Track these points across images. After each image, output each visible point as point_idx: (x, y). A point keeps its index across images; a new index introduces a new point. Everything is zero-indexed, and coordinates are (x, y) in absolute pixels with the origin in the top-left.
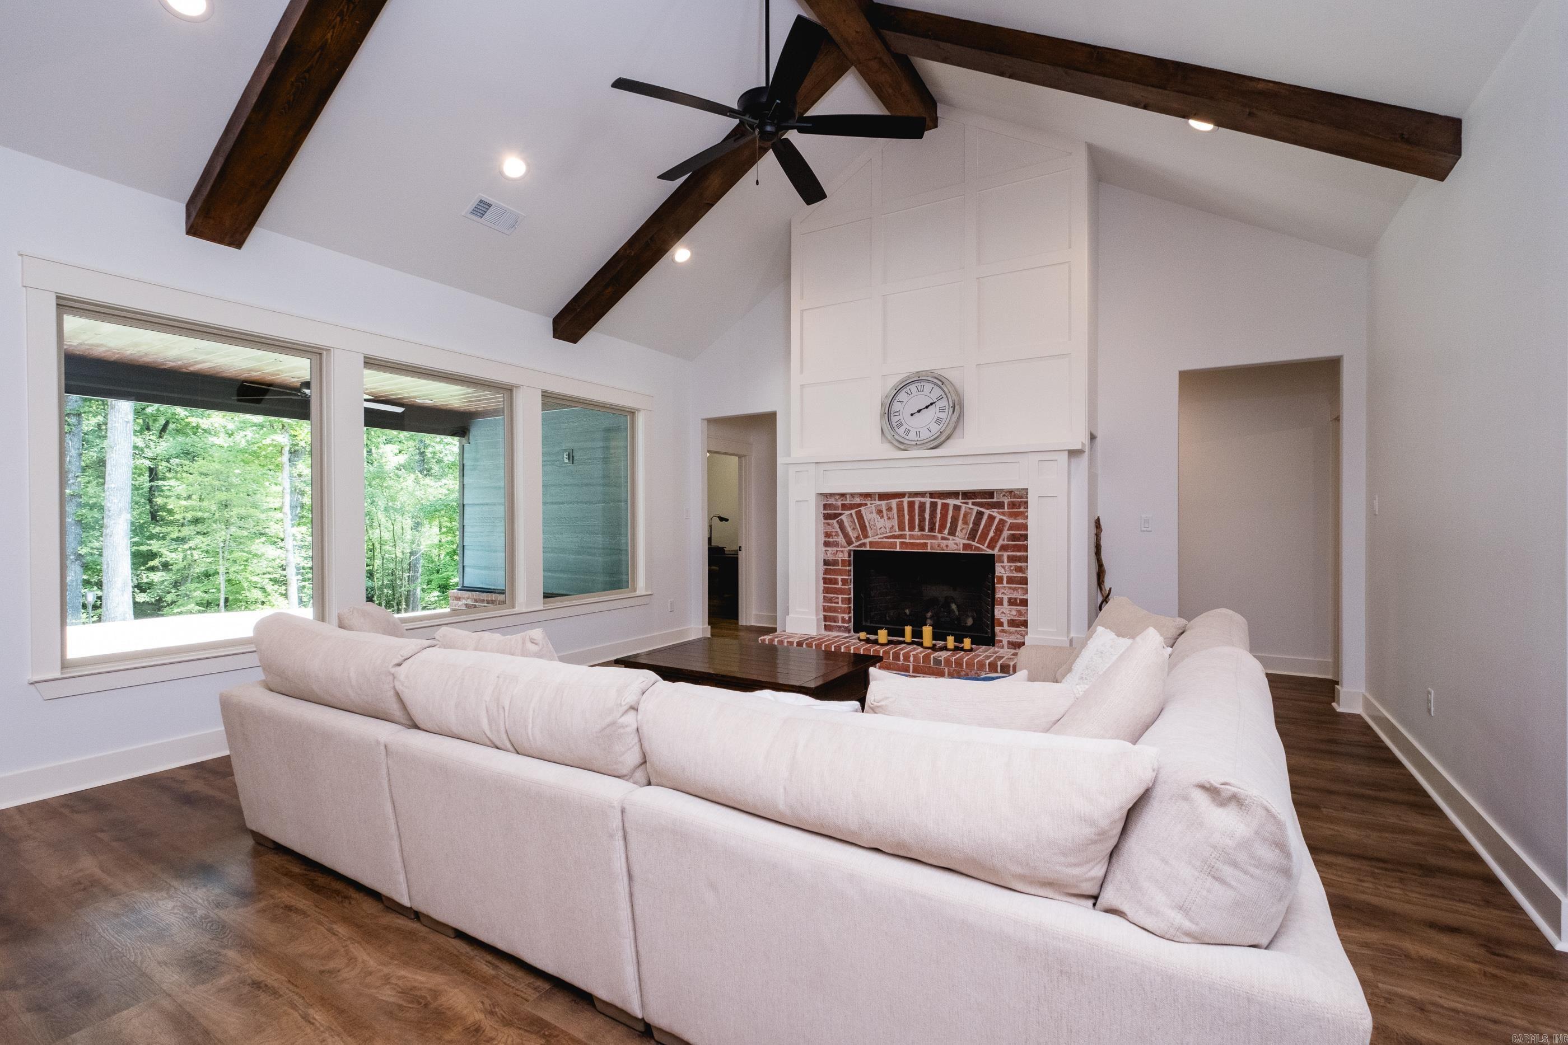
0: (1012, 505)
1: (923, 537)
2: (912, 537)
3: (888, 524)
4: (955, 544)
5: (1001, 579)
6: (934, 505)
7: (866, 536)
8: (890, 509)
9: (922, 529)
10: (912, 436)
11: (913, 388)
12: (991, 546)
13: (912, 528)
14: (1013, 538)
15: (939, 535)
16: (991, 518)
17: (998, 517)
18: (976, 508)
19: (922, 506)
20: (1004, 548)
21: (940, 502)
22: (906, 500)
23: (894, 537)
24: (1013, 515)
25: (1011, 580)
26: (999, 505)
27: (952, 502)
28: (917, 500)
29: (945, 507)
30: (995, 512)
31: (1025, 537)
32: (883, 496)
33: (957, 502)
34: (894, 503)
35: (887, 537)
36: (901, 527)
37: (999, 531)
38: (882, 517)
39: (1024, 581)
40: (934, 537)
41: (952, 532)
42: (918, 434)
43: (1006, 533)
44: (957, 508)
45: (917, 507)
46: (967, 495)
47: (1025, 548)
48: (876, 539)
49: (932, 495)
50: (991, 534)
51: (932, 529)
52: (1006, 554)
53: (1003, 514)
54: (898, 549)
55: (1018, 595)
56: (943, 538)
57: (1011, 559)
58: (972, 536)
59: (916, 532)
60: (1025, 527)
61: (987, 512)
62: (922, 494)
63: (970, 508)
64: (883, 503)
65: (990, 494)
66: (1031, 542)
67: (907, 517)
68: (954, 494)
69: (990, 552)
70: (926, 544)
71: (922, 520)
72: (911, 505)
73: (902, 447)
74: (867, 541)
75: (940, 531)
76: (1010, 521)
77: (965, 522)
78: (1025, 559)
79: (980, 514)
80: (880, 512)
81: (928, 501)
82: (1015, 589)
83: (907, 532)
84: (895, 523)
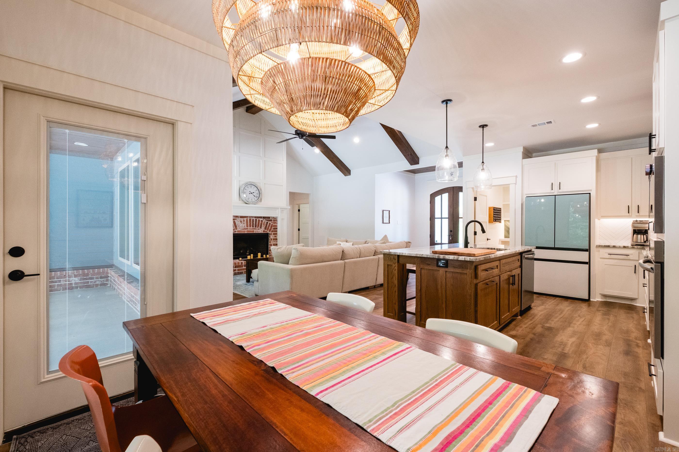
0: (274, 221)
1: (253, 229)
2: (250, 229)
3: (244, 225)
4: (261, 231)
5: (271, 239)
6: (256, 220)
7: (236, 229)
8: (244, 221)
9: (253, 227)
10: (250, 200)
11: (249, 186)
12: (270, 231)
13: (250, 226)
14: (274, 229)
15: (257, 228)
16: (270, 224)
17: (271, 224)
18: (266, 221)
19: (253, 220)
20: (272, 231)
21: (258, 219)
22: (249, 218)
23: (245, 229)
24: (275, 223)
25: (274, 239)
26: (271, 220)
27: (261, 219)
28: (252, 218)
29: (259, 220)
30: (270, 222)
31: (277, 228)
32: (242, 217)
33: (262, 219)
34: (245, 219)
35: (243, 229)
36: (247, 226)
37: (271, 227)
38: (242, 223)
39: (276, 239)
40: (256, 229)
41: (261, 228)
42: (252, 200)
43: (273, 228)
44: (262, 221)
45: (252, 220)
46: (264, 218)
47: (277, 231)
48: (240, 230)
49: (255, 217)
50: (270, 228)
51: (256, 227)
52: (273, 233)
53: (272, 223)
54: (246, 233)
55: (275, 243)
56: (258, 229)
57: (274, 234)
58: (265, 228)
59: (252, 227)
60: (276, 226)
61: (269, 222)
62: (253, 217)
63: (265, 221)
64: (242, 219)
65: (269, 218)
66: (278, 230)
67: (249, 223)
68: (261, 217)
69: (269, 232)
70: (254, 231)
71: (253, 224)
72: (250, 220)
73: (248, 203)
74: (237, 230)
75: (258, 227)
76: (274, 224)
77: (264, 225)
78: (276, 234)
79: (267, 223)
80: (241, 222)
81: (254, 219)
82: (275, 241)
83: (249, 228)
84: (246, 225)
